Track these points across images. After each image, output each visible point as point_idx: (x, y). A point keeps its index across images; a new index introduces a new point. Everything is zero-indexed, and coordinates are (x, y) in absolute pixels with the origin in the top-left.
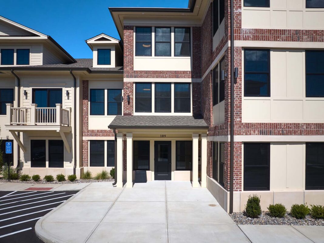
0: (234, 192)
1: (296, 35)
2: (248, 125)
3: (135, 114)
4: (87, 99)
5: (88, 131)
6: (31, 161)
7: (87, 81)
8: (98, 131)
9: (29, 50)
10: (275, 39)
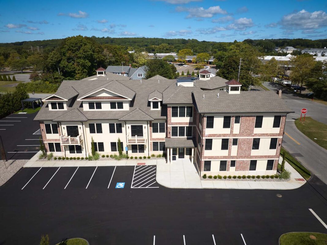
0: (201, 172)
2: (205, 157)
3: (172, 137)
4: (152, 127)
5: (152, 139)
6: (132, 150)
8: (156, 139)
9: (123, 102)
10: (214, 137)
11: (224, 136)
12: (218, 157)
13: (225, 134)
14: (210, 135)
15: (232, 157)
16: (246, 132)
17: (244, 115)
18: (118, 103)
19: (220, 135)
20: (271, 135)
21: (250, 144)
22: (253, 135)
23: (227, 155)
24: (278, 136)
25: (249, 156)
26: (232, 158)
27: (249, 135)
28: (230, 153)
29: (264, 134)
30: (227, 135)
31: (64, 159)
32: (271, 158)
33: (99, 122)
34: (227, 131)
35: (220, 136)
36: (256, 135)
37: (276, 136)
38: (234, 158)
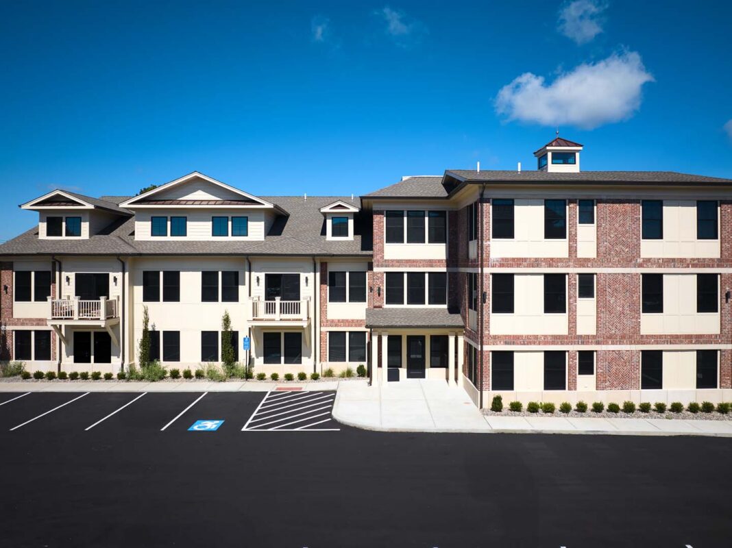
0: (484, 392)
1: (536, 262)
2: (495, 337)
3: (386, 306)
4: (326, 284)
5: (327, 321)
6: (264, 356)
7: (326, 263)
8: (339, 321)
9: (247, 217)
10: (519, 266)
11: (550, 266)
12: (536, 337)
13: (552, 259)
14: (505, 262)
16: (618, 253)
17: (604, 195)
18: (233, 218)
19: (537, 260)
20: (696, 262)
21: (633, 293)
22: (640, 261)
23: (565, 332)
24: (719, 266)
25: (634, 335)
26: (583, 343)
27: (628, 262)
28: (572, 323)
29: (673, 260)
30: (560, 260)
31: (51, 376)
32: (706, 343)
33: (171, 267)
34: (558, 248)
35: (538, 266)
36: (648, 262)
37: (713, 267)
38: (588, 343)
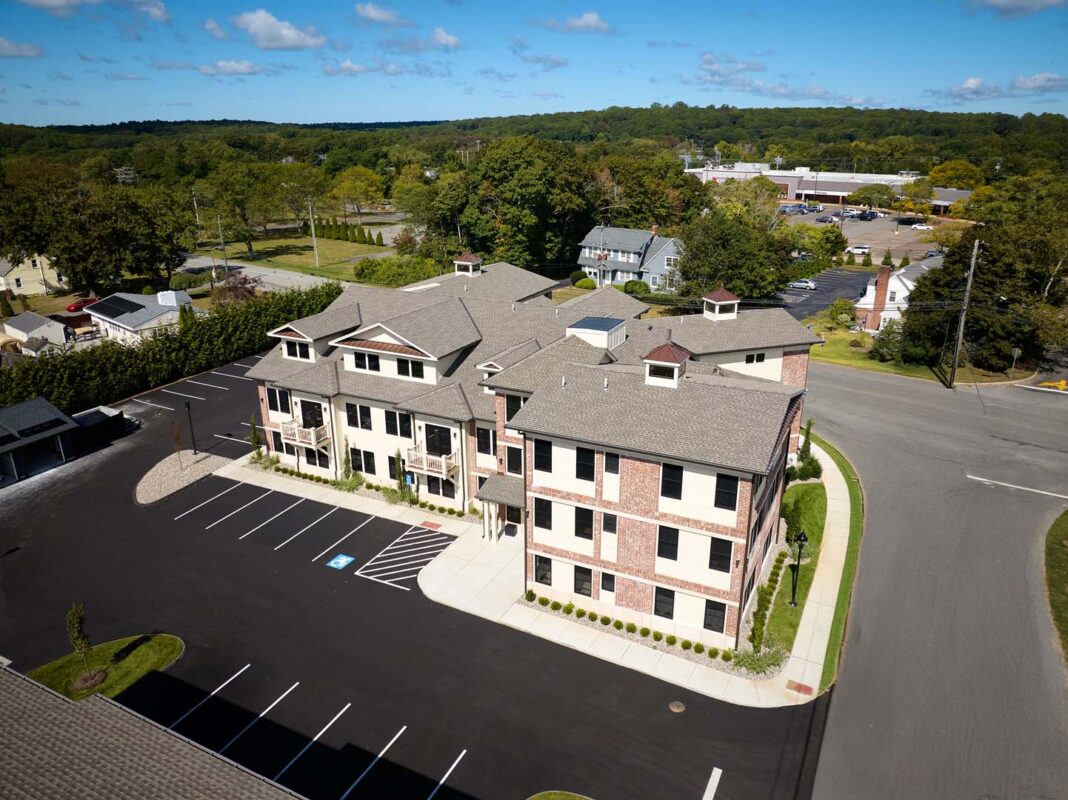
0: (528, 582)
1: (568, 496)
2: (537, 545)
3: (507, 473)
4: (475, 436)
5: (476, 468)
6: (428, 488)
8: (483, 468)
9: (423, 362)
10: (554, 496)
11: (579, 501)
12: (568, 552)
13: (581, 496)
14: (544, 490)
15: (603, 562)
16: (637, 504)
17: (627, 454)
18: (413, 363)
19: (568, 494)
20: (710, 527)
21: (649, 539)
22: (657, 514)
23: (591, 554)
24: (732, 535)
25: (649, 573)
26: (604, 567)
27: (646, 513)
28: (598, 549)
29: (688, 520)
30: (587, 498)
31: (292, 473)
32: (715, 595)
33: (365, 403)
34: (586, 487)
35: (569, 499)
36: (664, 516)
37: (726, 534)
38: (608, 568)
